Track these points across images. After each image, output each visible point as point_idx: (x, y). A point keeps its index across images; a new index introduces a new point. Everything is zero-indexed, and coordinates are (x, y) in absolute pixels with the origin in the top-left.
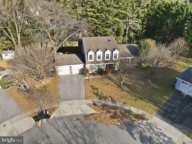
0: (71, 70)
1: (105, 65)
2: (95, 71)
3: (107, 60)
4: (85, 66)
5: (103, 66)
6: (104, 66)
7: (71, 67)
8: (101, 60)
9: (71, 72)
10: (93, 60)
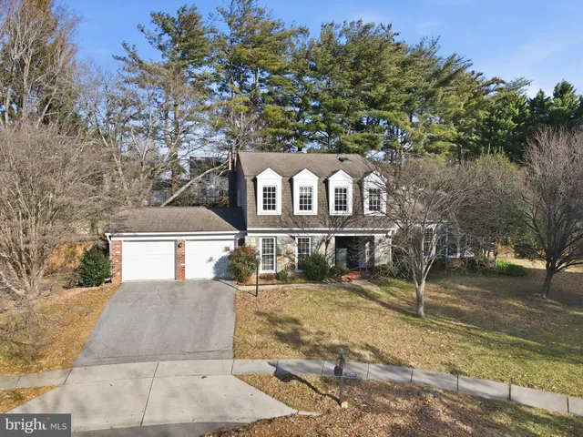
0: (179, 258)
1: (333, 241)
2: (287, 268)
3: (340, 213)
4: (242, 242)
5: (323, 246)
6: (328, 242)
7: (179, 246)
8: (314, 211)
9: (180, 271)
10: (278, 211)
